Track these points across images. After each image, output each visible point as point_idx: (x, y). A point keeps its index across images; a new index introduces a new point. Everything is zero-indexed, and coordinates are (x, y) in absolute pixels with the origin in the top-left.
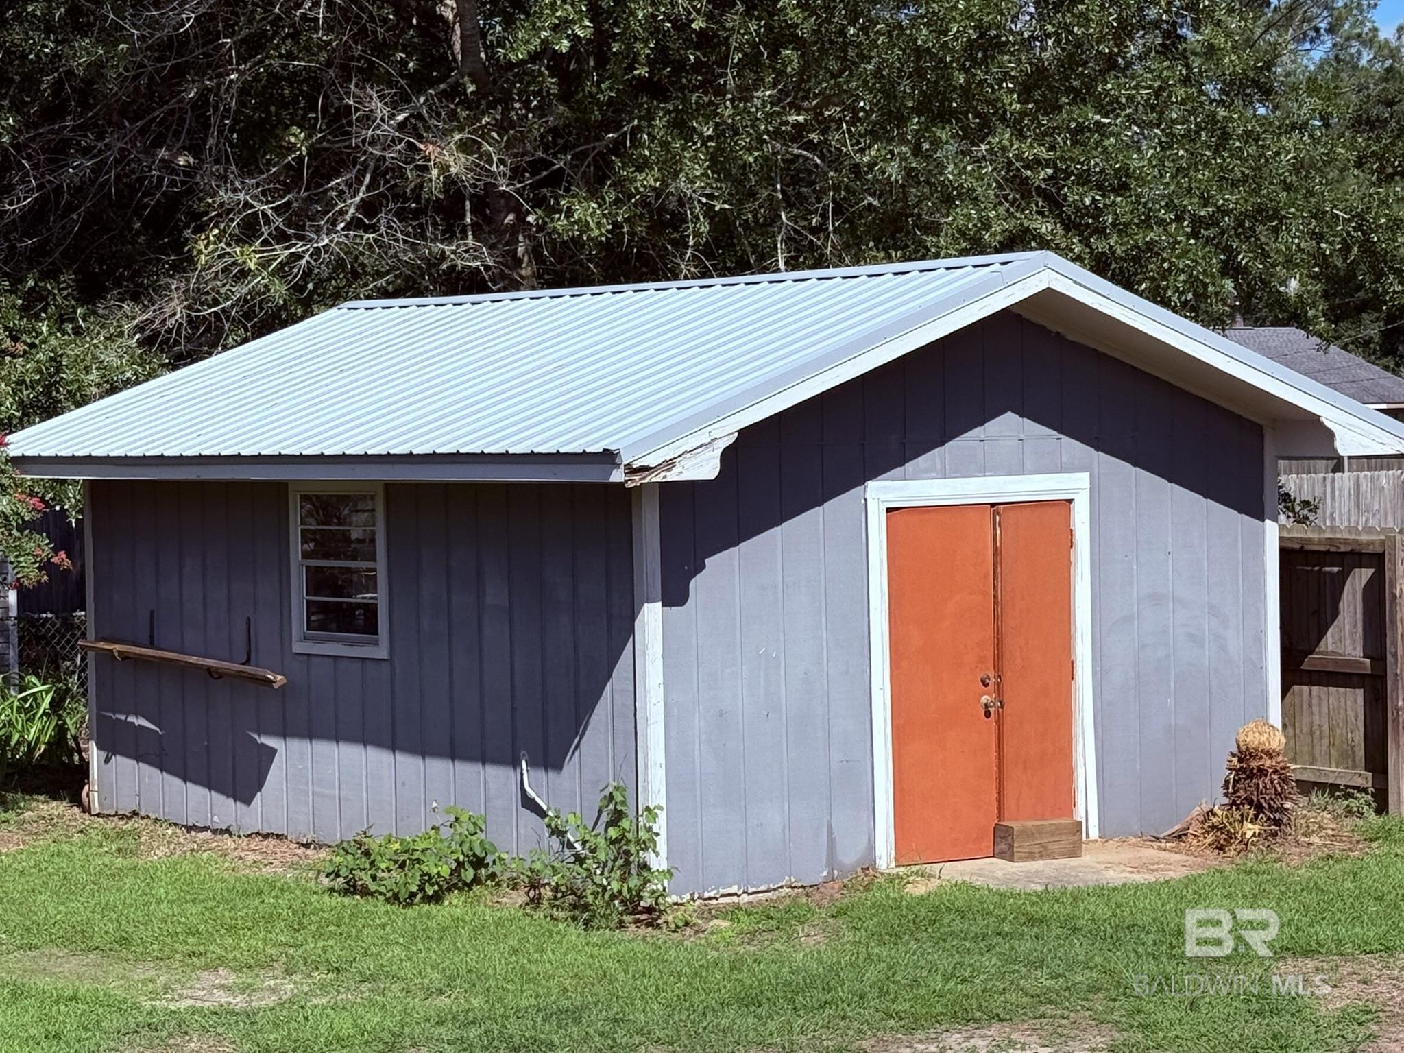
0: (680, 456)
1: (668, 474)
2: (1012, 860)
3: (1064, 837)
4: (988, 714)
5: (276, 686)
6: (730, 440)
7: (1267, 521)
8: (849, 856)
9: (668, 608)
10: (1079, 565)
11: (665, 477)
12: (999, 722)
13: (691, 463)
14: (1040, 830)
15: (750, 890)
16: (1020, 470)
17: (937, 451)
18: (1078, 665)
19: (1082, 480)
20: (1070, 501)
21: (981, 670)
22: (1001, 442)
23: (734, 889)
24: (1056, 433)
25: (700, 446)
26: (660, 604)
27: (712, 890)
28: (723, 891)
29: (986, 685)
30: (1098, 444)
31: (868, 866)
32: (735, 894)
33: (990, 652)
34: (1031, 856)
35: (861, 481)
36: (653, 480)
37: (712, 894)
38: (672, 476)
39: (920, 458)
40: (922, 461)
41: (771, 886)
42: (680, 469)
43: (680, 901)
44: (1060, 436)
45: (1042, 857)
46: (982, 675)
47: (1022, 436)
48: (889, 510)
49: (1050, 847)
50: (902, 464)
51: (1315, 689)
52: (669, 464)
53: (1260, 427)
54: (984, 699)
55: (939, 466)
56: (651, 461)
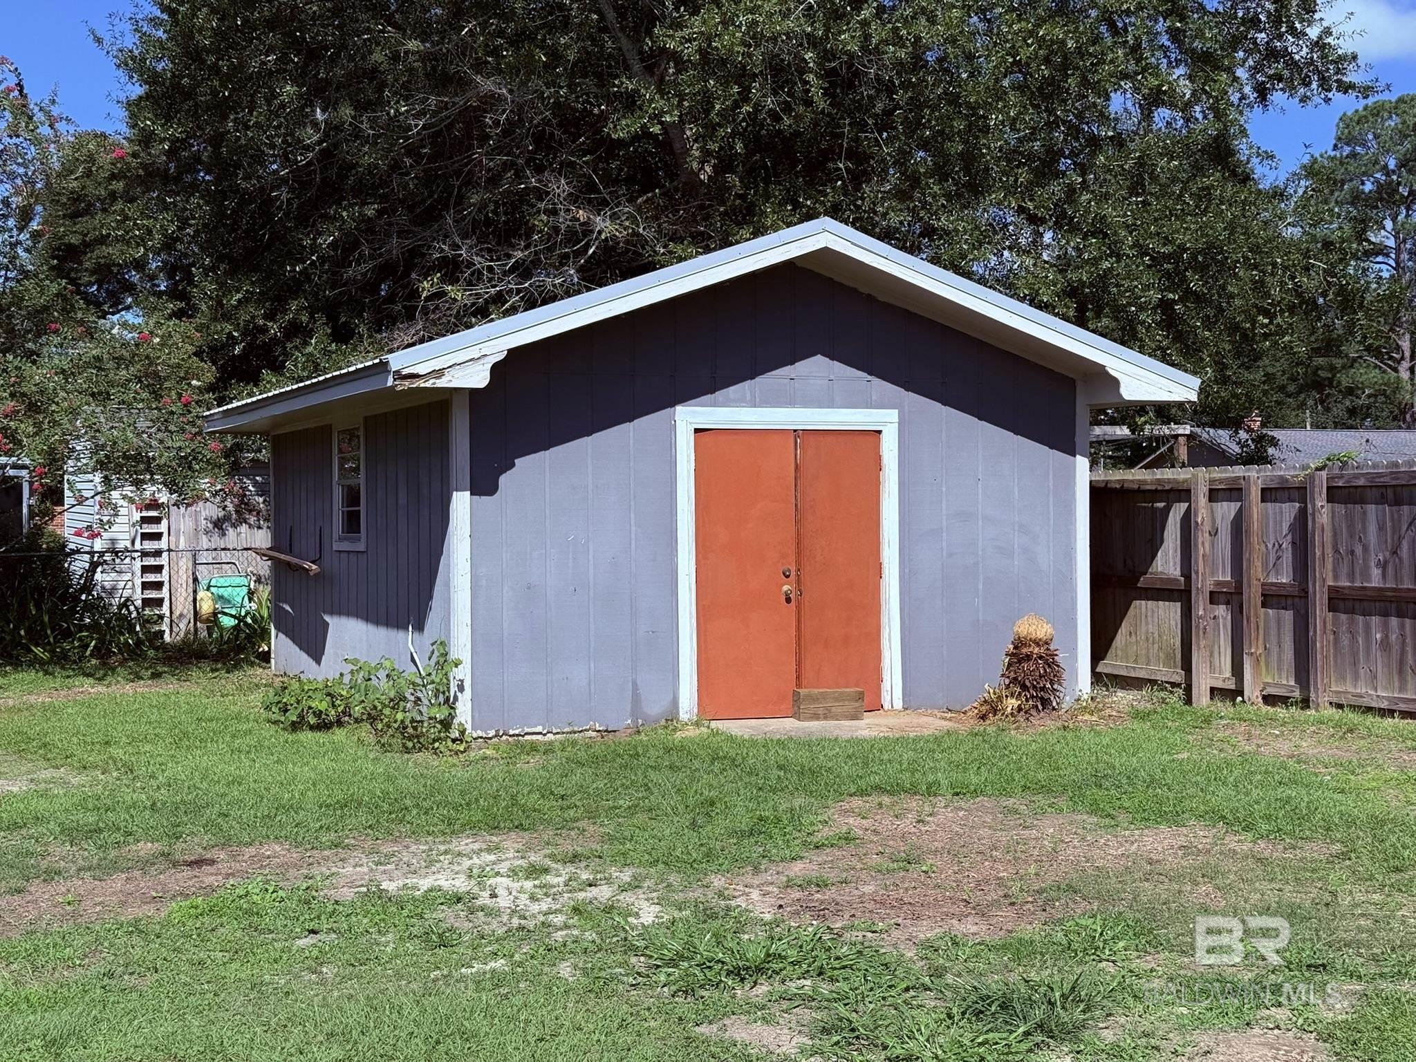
0: (450, 367)
1: (437, 381)
2: (799, 719)
3: (847, 703)
4: (788, 600)
5: (311, 573)
6: (501, 357)
7: (1078, 457)
8: (654, 707)
9: (477, 497)
10: (887, 485)
11: (434, 383)
12: (798, 607)
13: (461, 374)
14: (824, 697)
15: (554, 731)
16: (831, 404)
17: (747, 384)
18: (885, 566)
19: (892, 415)
20: (879, 432)
21: (783, 564)
22: (812, 382)
23: (539, 729)
24: (865, 375)
25: (471, 360)
26: (469, 493)
27: (517, 729)
28: (527, 730)
29: (788, 577)
30: (908, 385)
31: (671, 717)
32: (540, 733)
33: (791, 550)
34: (816, 717)
35: (672, 404)
36: (422, 385)
37: (517, 732)
38: (442, 383)
39: (732, 388)
40: (732, 391)
41: (576, 729)
42: (450, 378)
43: (484, 736)
44: (870, 378)
45: (826, 718)
46: (785, 568)
47: (832, 377)
48: (697, 431)
49: (833, 709)
50: (712, 392)
51: (1150, 602)
52: (439, 373)
53: (1073, 381)
54: (785, 588)
55: (748, 398)
56: (421, 369)
